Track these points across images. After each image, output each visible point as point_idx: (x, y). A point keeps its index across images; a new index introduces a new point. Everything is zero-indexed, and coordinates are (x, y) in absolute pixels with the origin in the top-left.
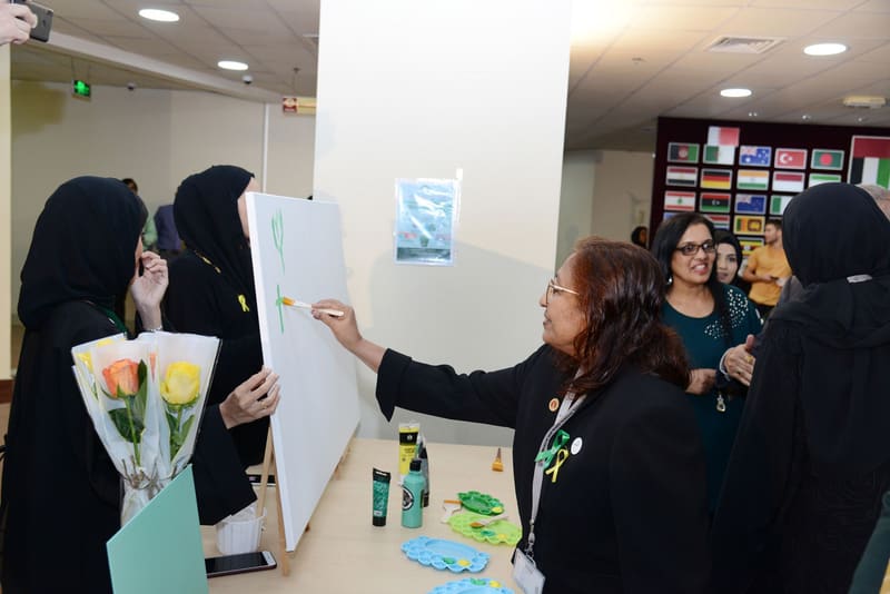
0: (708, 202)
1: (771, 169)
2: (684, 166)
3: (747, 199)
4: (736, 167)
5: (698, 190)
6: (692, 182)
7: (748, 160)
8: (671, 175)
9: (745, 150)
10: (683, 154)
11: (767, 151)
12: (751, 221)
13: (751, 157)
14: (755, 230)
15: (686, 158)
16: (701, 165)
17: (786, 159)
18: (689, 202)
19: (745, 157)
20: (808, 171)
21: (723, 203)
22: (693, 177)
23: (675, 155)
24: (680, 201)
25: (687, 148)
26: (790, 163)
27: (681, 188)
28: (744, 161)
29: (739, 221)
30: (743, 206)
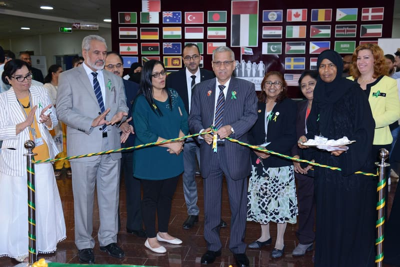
0: (146, 49)
1: (183, 25)
2: (129, 26)
3: (170, 45)
4: (161, 25)
5: (139, 41)
6: (135, 36)
7: (168, 20)
8: (121, 33)
9: (165, 14)
10: (127, 18)
11: (179, 14)
12: (173, 59)
13: (169, 18)
14: (176, 65)
15: (129, 22)
16: (139, 25)
17: (191, 18)
18: (134, 49)
19: (166, 18)
20: (206, 25)
21: (155, 49)
22: (135, 33)
23: (123, 20)
24: (129, 49)
25: (129, 14)
26: (194, 21)
27: (129, 40)
28: (166, 21)
29: (166, 59)
30: (167, 50)
